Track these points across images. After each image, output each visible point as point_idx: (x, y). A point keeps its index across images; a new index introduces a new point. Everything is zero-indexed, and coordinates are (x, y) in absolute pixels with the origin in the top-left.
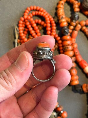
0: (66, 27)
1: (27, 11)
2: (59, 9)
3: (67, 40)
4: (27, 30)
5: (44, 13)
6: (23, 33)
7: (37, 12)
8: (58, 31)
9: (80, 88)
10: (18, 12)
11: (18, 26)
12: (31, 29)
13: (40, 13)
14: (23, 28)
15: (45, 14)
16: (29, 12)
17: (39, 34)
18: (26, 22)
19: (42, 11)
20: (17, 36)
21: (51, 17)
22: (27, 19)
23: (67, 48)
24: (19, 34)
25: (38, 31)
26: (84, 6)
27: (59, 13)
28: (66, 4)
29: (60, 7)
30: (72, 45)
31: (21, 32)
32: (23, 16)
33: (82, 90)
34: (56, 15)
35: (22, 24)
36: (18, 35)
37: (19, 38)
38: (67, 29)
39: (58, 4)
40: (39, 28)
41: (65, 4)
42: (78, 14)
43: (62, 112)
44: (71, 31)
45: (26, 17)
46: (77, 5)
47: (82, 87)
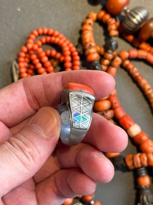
0: (96, 62)
1: (33, 37)
2: (86, 32)
5: (61, 39)
7: (49, 38)
9: (122, 162)
10: (18, 38)
11: (18, 62)
12: (39, 65)
13: (53, 38)
14: (26, 64)
15: (61, 42)
16: (36, 37)
18: (30, 55)
19: (57, 36)
21: (71, 45)
22: (32, 49)
24: (20, 74)
26: (126, 26)
27: (85, 39)
28: (97, 25)
29: (88, 30)
31: (23, 70)
32: (26, 45)
33: (124, 165)
34: (81, 42)
35: (25, 58)
36: (18, 76)
38: (99, 64)
39: (83, 24)
40: (52, 64)
41: (94, 25)
42: (115, 41)
43: (92, 202)
44: (104, 68)
45: (30, 46)
46: (113, 25)
47: (124, 160)
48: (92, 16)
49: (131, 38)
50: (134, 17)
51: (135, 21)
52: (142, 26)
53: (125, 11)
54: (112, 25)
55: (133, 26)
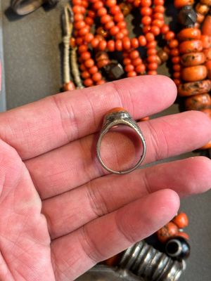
3: (191, 39)
4: (93, 14)
6: (84, 21)
8: (170, 19)
17: (123, 24)
20: (69, 29)
23: (191, 59)
25: (121, 16)
30: (204, 51)
37: (73, 35)
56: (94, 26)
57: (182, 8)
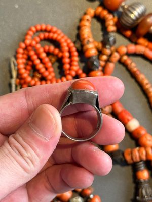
0: (94, 58)
1: (31, 33)
2: (83, 28)
4: (31, 63)
5: (59, 35)
6: (25, 68)
7: (47, 34)
8: (83, 65)
9: (121, 156)
10: (16, 35)
11: (16, 58)
12: (38, 61)
13: (51, 35)
14: (24, 60)
15: (59, 38)
16: (34, 34)
17: (51, 69)
18: (28, 51)
19: (55, 33)
20: (14, 74)
21: (69, 41)
22: (30, 45)
24: (18, 70)
25: (49, 64)
26: (123, 22)
27: (83, 35)
28: (95, 21)
29: (85, 26)
31: (22, 66)
32: (24, 41)
33: (123, 159)
34: (79, 37)
35: (23, 54)
36: (16, 72)
37: (18, 77)
38: (97, 60)
39: (81, 20)
40: (50, 60)
41: (92, 21)
42: (113, 36)
43: (92, 196)
44: (103, 63)
45: (28, 42)
46: (111, 21)
47: (123, 154)
48: (90, 12)
49: (129, 33)
50: (132, 13)
51: (132, 16)
52: (139, 21)
53: (123, 7)
54: (109, 20)
55: (131, 21)
56: (32, 71)
57: (89, 58)
